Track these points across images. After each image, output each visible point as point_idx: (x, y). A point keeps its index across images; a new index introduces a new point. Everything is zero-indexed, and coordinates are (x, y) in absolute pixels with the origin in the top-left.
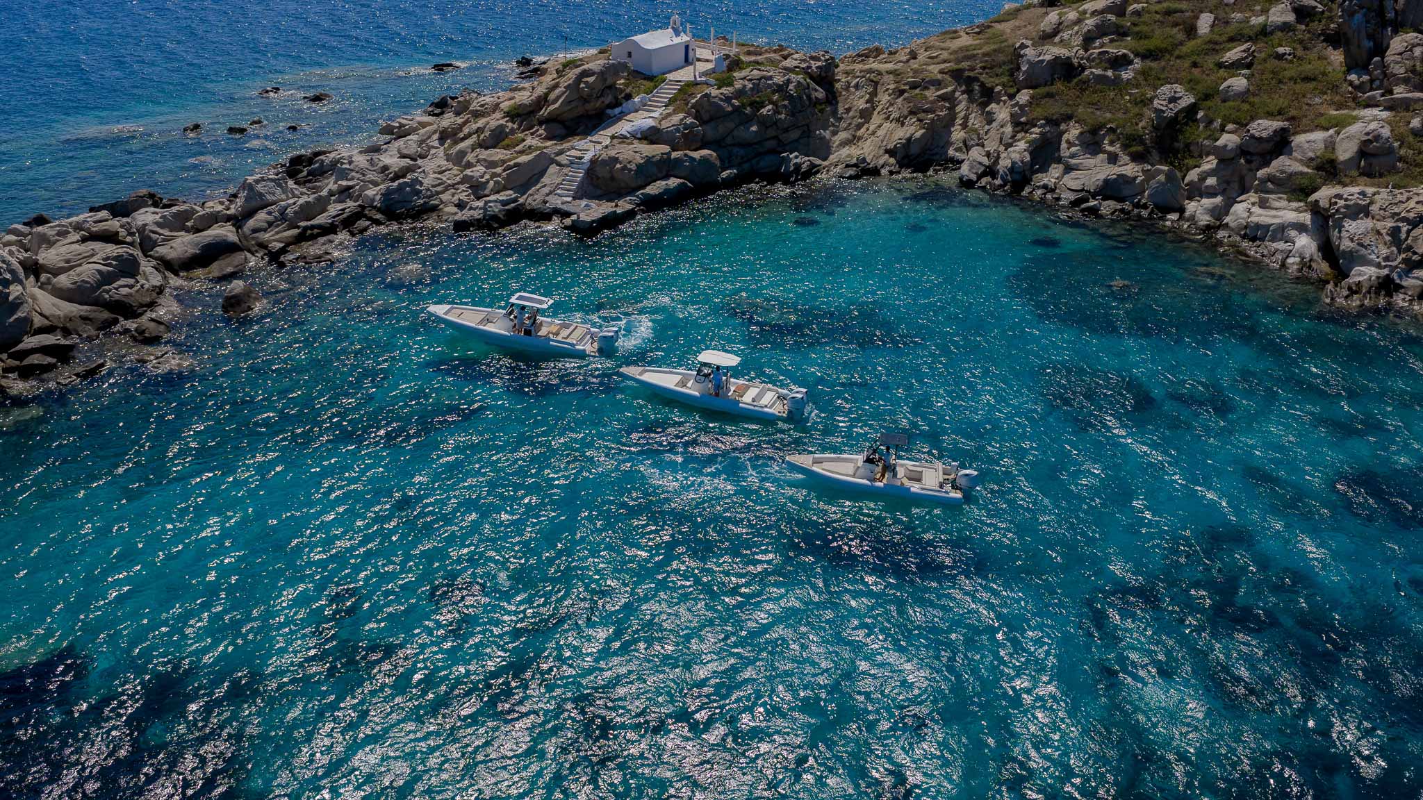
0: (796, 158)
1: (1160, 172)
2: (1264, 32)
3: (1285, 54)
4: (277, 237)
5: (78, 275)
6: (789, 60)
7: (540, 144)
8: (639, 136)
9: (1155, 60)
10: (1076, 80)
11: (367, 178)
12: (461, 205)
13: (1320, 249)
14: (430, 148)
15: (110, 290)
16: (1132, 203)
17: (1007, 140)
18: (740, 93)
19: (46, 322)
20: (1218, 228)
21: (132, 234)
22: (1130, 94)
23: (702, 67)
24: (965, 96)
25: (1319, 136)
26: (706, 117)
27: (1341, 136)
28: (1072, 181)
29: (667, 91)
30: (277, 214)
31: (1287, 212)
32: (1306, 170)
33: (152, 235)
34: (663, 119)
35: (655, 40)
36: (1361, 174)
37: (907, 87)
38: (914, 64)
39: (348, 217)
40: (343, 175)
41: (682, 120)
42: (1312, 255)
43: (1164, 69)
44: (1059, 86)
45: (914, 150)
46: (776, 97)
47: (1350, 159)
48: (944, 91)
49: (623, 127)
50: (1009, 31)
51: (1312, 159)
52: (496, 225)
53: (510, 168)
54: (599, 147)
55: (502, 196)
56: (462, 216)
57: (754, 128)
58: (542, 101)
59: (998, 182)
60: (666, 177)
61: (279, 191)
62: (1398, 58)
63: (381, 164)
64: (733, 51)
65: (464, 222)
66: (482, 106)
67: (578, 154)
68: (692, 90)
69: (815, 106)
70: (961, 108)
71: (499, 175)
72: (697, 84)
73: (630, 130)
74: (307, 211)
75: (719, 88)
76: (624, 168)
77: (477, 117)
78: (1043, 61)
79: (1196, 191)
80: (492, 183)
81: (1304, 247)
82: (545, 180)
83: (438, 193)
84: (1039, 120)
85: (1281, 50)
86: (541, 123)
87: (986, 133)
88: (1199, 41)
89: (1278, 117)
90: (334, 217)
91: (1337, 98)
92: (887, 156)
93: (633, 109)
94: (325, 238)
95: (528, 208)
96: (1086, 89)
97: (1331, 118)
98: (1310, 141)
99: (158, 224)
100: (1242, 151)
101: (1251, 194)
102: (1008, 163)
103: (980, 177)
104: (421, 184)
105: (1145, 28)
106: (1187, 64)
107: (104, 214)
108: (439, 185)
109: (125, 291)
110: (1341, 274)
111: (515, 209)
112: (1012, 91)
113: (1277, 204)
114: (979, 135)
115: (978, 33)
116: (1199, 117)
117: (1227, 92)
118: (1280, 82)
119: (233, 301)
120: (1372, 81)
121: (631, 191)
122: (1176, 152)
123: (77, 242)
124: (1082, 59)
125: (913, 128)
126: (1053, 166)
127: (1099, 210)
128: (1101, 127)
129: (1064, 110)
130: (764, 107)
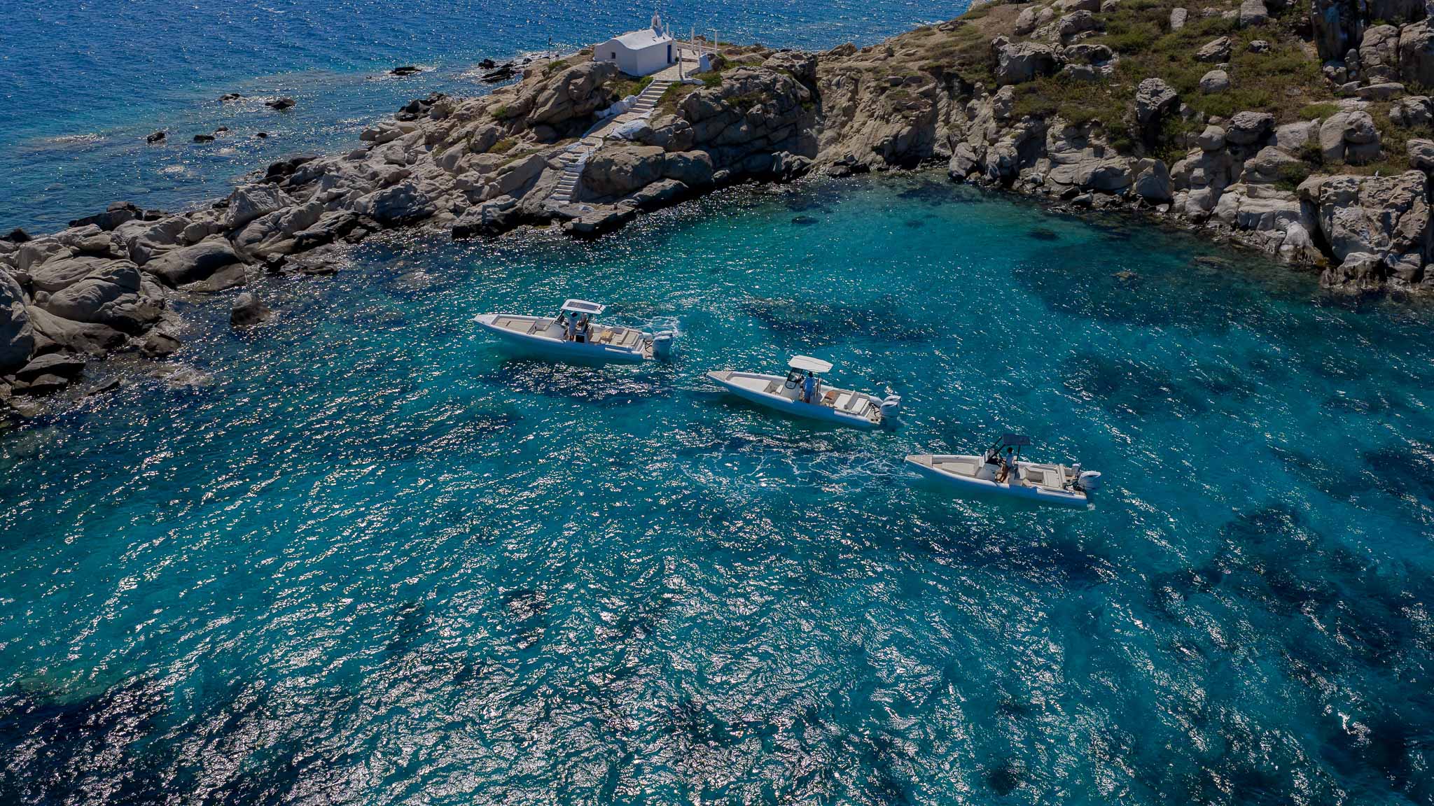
0: (786, 157)
1: (1147, 164)
2: (1237, 26)
3: (1260, 47)
4: (273, 247)
5: (78, 291)
6: (771, 59)
7: (532, 148)
8: (631, 137)
9: (1133, 54)
10: (1057, 75)
11: (358, 184)
12: (457, 211)
13: (1311, 236)
14: (418, 152)
15: (113, 306)
16: (1121, 195)
17: (991, 135)
18: (728, 93)
19: (50, 341)
20: (1209, 218)
21: (122, 248)
22: (1112, 89)
23: (688, 67)
24: (946, 93)
25: (1302, 126)
26: (696, 117)
27: (1324, 126)
28: (1060, 175)
29: (654, 93)
30: (270, 224)
31: (1276, 201)
32: (1292, 160)
33: (143, 248)
34: (654, 120)
35: (639, 40)
36: (1347, 163)
37: (888, 85)
38: (893, 62)
39: (344, 225)
40: (331, 182)
41: (673, 120)
42: (1304, 243)
43: (1142, 63)
44: (1040, 81)
45: (902, 147)
46: (764, 96)
47: (1336, 148)
48: (924, 88)
49: (614, 129)
50: (982, 27)
51: (1297, 149)
52: (496, 231)
53: (504, 172)
54: (592, 149)
55: (501, 200)
56: (461, 221)
57: (744, 128)
58: (531, 103)
59: (988, 177)
60: (661, 178)
61: (270, 200)
62: (1372, 49)
63: (370, 171)
64: (715, 50)
65: (463, 228)
66: (468, 109)
67: (572, 156)
68: (681, 90)
69: (801, 104)
70: (942, 104)
71: (494, 180)
72: (684, 84)
73: (621, 131)
74: (301, 220)
75: (707, 88)
76: (621, 170)
77: (462, 121)
78: (1023, 56)
79: (1184, 182)
80: (487, 188)
81: (1295, 234)
82: (541, 183)
83: (432, 199)
84: (1023, 115)
85: (1256, 43)
86: (530, 126)
87: (969, 129)
88: (1174, 35)
89: (1261, 109)
90: (329, 225)
91: (1315, 89)
92: (874, 153)
93: (621, 111)
94: (323, 247)
95: (526, 212)
96: (1067, 84)
97: (1311, 109)
98: (1294, 132)
99: (149, 237)
100: (1227, 142)
101: (1239, 184)
102: (996, 158)
103: (969, 172)
104: (415, 190)
105: (1121, 24)
106: (1165, 57)
107: (93, 227)
108: (433, 190)
109: (128, 306)
110: (1336, 261)
111: (514, 213)
112: (993, 86)
113: (1265, 193)
114: (961, 130)
115: (952, 30)
116: (1181, 109)
117: (1208, 84)
118: (1258, 74)
119: (242, 314)
120: (1348, 72)
121: (629, 193)
122: (1161, 144)
123: (69, 257)
124: (1061, 54)
125: (899, 125)
126: (1040, 160)
127: (1091, 203)
128: (1085, 121)
129: (1047, 105)
130: (753, 106)
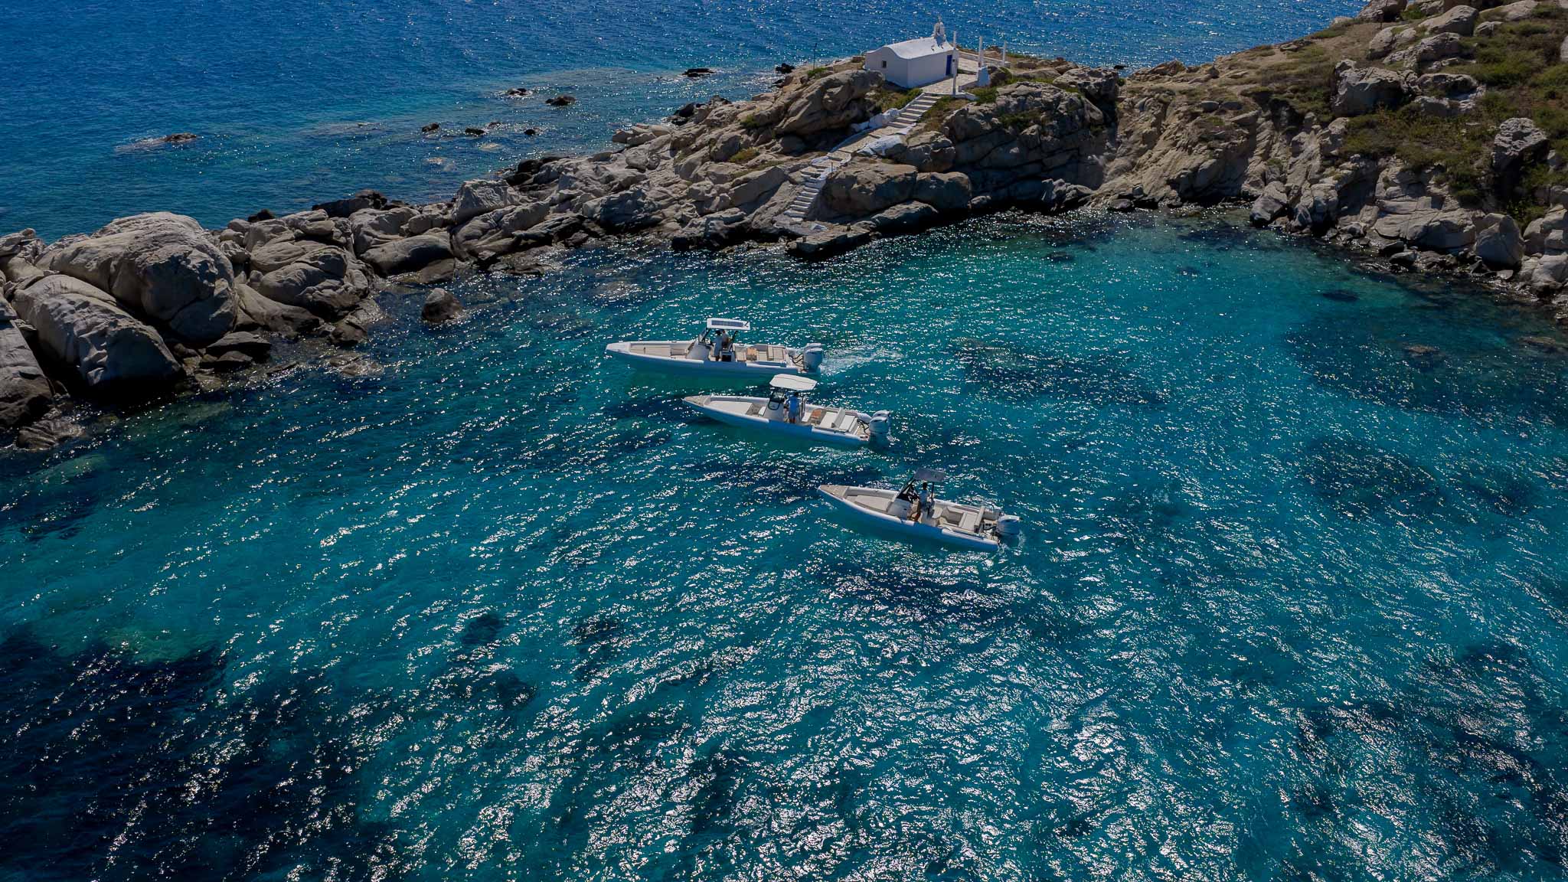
0: (1059, 186)
1: (1494, 220)
4: (489, 245)
5: (286, 273)
6: (1065, 75)
7: (775, 159)
8: (883, 154)
9: (1504, 88)
10: (1403, 108)
11: (590, 188)
12: (683, 222)
14: (660, 158)
15: (314, 291)
16: (1456, 255)
17: (1312, 175)
18: (1002, 111)
19: (249, 319)
20: (1559, 291)
21: (347, 235)
22: (1468, 127)
23: (963, 80)
24: (1270, 123)
26: (961, 134)
28: (1386, 227)
29: (921, 106)
30: (492, 221)
33: (366, 237)
34: (912, 136)
35: (913, 49)
37: (1201, 110)
38: (1214, 84)
39: (565, 228)
40: (567, 183)
41: (933, 138)
43: (1513, 99)
44: (1382, 114)
45: (1201, 182)
46: (1043, 116)
48: (1241, 116)
49: (867, 144)
50: (1331, 49)
52: (716, 245)
53: (738, 183)
54: (837, 164)
55: (726, 214)
56: (682, 232)
57: (1015, 150)
58: (782, 112)
59: (1295, 223)
60: (908, 200)
61: (497, 197)
63: (606, 174)
64: (1002, 63)
65: (684, 240)
66: (719, 115)
67: (814, 171)
68: (949, 105)
69: (1088, 127)
70: (1263, 136)
71: (727, 191)
72: (955, 99)
73: (873, 147)
74: (524, 220)
75: (978, 105)
76: (862, 188)
77: (712, 127)
78: (1366, 84)
79: (1537, 246)
80: (718, 199)
82: (776, 198)
83: (661, 207)
84: (1354, 153)
86: (778, 137)
87: (1291, 166)
88: (1560, 68)
90: (550, 228)
92: (1168, 187)
93: (880, 124)
94: (538, 249)
95: (754, 227)
96: (1414, 119)
99: (374, 226)
102: (1310, 201)
103: (1275, 216)
104: (644, 197)
105: (1496, 51)
106: (1541, 94)
107: (322, 212)
108: (664, 198)
109: (328, 292)
111: (739, 227)
112: (1326, 118)
114: (1281, 168)
115: (1295, 50)
116: (1549, 157)
119: (432, 309)
121: (868, 215)
122: (1516, 197)
123: (291, 240)
124: (1413, 84)
125: (1201, 156)
126: (1366, 207)
127: (1412, 262)
128: (1427, 165)
129: (1385, 143)
130: (1028, 127)
